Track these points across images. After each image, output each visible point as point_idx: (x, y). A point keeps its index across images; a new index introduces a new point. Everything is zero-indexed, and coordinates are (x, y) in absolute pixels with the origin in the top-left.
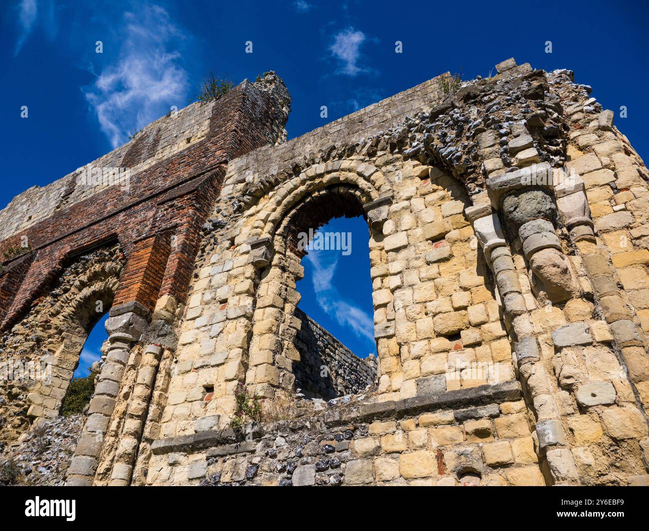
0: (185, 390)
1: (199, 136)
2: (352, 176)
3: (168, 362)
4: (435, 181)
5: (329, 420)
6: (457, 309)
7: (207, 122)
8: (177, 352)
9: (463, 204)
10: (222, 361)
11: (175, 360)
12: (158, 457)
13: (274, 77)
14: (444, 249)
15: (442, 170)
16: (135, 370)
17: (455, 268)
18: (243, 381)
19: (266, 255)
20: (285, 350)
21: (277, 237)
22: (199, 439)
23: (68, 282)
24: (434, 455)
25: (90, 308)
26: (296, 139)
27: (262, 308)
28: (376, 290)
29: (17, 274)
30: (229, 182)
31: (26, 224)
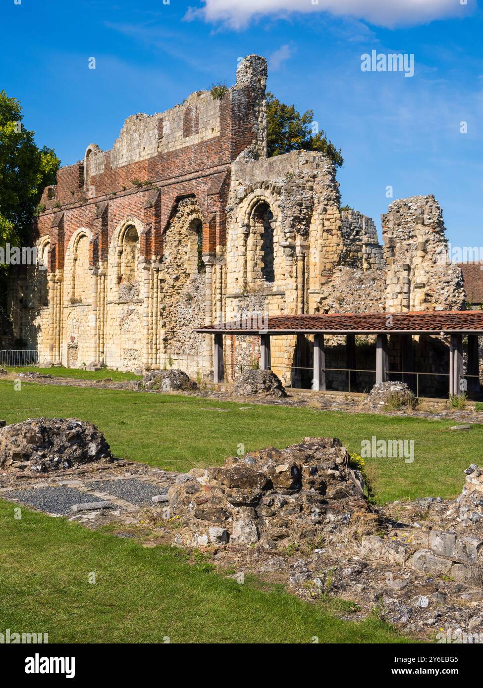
0: (231, 279)
1: (217, 130)
3: (225, 269)
8: (227, 265)
10: (239, 271)
12: (228, 299)
16: (215, 274)
18: (245, 277)
19: (247, 229)
20: (258, 265)
21: (250, 220)
22: (236, 295)
23: (181, 211)
27: (249, 251)
29: (158, 206)
30: (233, 178)
31: (143, 154)
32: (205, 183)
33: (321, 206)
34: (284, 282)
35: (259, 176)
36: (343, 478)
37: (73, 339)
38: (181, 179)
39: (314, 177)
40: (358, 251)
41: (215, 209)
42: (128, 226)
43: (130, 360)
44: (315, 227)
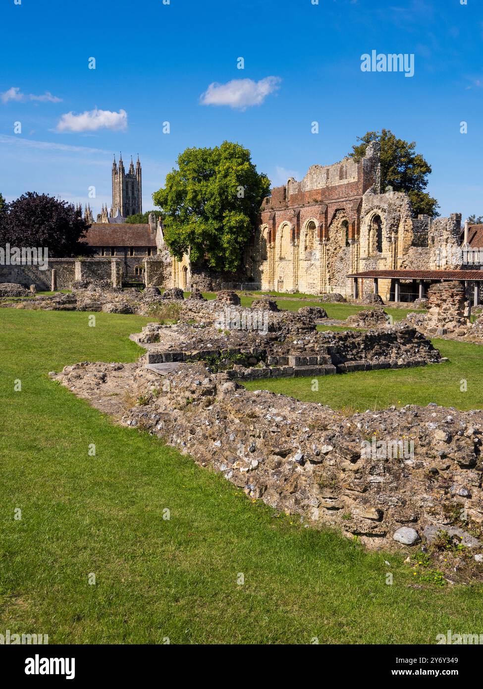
1: (356, 178)
7: (357, 173)
8: (360, 245)
19: (370, 227)
29: (326, 213)
30: (363, 202)
31: (319, 186)
32: (350, 204)
33: (404, 220)
34: (387, 253)
35: (376, 203)
36: (382, 315)
37: (280, 277)
38: (338, 200)
39: (401, 205)
40: (425, 235)
41: (355, 217)
42: (311, 222)
43: (311, 288)
44: (401, 229)
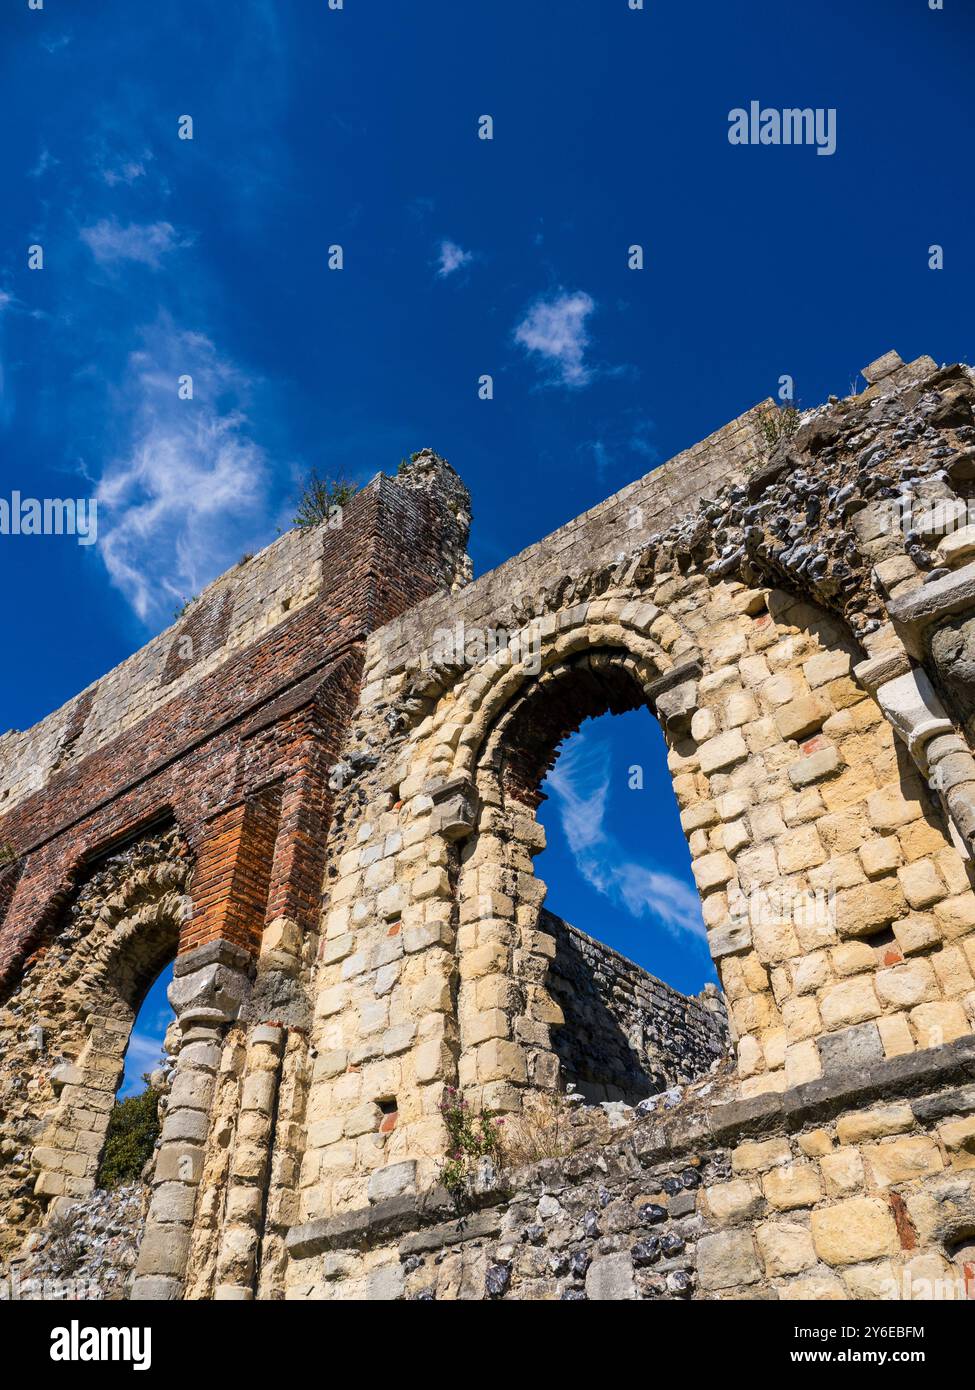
0: (340, 1113)
1: (305, 594)
2: (612, 631)
3: (299, 1058)
4: (782, 618)
5: (644, 1150)
6: (875, 877)
7: (317, 566)
8: (315, 1035)
9: (848, 656)
10: (406, 1044)
11: (311, 1051)
12: (302, 1264)
13: (432, 460)
14: (822, 754)
15: (791, 594)
16: (235, 1081)
17: (855, 790)
18: (454, 1081)
19: (465, 812)
20: (529, 1003)
21: (481, 774)
22: (380, 1217)
23: (89, 912)
24: (884, 1205)
25: (135, 958)
26: (490, 574)
27: (472, 922)
28: (698, 857)
30: (370, 674)
31: (1, 807)
